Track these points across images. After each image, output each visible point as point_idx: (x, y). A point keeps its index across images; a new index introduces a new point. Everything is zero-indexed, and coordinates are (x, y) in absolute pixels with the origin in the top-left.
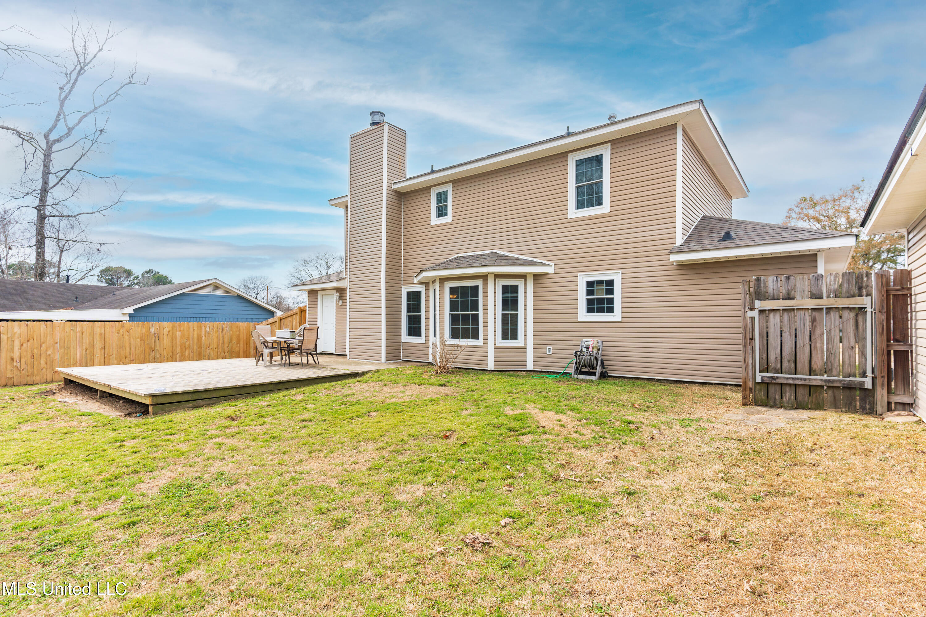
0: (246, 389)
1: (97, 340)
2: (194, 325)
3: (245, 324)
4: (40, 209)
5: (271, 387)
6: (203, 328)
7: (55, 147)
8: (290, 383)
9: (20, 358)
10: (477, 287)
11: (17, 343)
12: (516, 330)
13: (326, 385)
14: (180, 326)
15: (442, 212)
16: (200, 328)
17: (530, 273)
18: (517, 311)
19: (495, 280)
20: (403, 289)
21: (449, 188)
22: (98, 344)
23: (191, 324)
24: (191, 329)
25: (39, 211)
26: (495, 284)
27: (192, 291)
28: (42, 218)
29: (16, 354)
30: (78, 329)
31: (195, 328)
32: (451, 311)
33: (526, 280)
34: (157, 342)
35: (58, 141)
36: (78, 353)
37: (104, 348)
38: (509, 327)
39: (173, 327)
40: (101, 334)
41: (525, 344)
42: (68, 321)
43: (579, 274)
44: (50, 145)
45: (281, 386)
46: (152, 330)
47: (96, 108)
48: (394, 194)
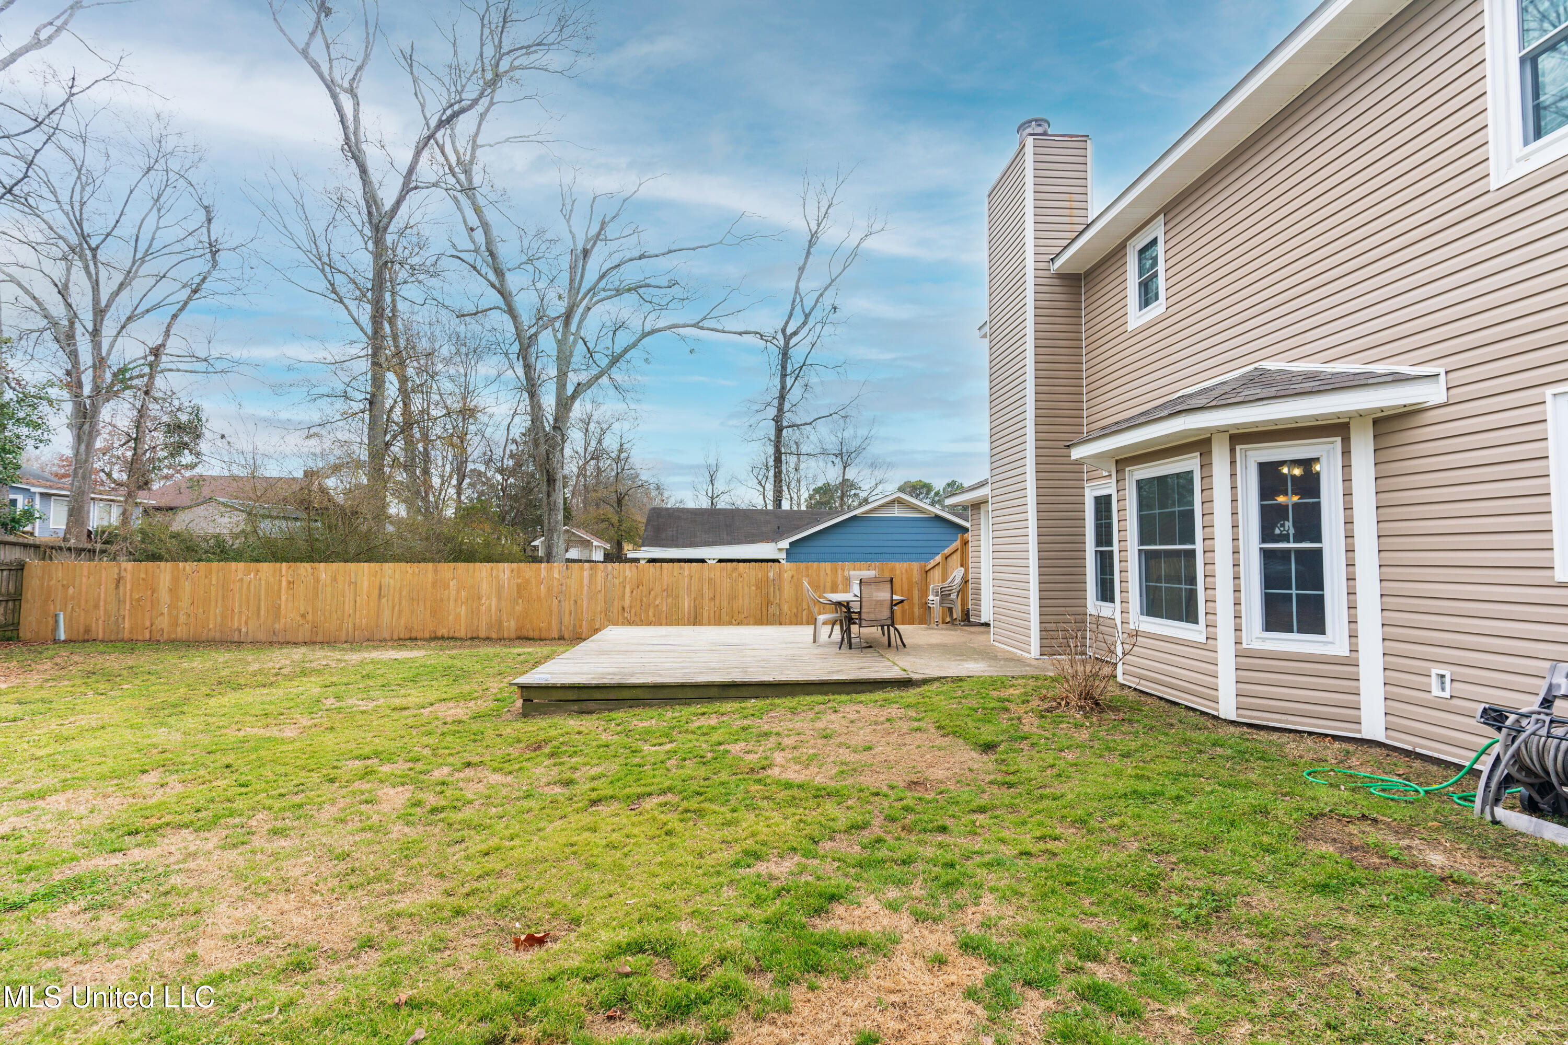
0: (666, 691)
1: (706, 587)
2: (827, 566)
3: (906, 565)
4: (777, 420)
5: (713, 692)
6: (839, 572)
7: (793, 342)
8: (751, 688)
9: (631, 607)
10: (1187, 477)
11: (628, 590)
12: (1319, 602)
13: (789, 702)
14: (807, 568)
15: (1147, 294)
16: (835, 571)
17: (1361, 414)
18: (1318, 539)
19: (1232, 451)
20: (1087, 492)
21: (1158, 230)
22: (707, 594)
23: (822, 564)
24: (822, 573)
25: (777, 422)
26: (1233, 463)
27: (867, 512)
28: (779, 430)
29: (627, 603)
30: (687, 572)
31: (829, 571)
32: (1142, 541)
33: (1346, 441)
34: (777, 592)
35: (795, 333)
36: (686, 604)
37: (714, 598)
38: (1294, 592)
39: (798, 569)
40: (710, 579)
41: (1354, 650)
42: (720, 561)
43: (1549, 391)
44: (787, 339)
45: (733, 692)
46: (771, 575)
47: (833, 281)
48: (1056, 281)
